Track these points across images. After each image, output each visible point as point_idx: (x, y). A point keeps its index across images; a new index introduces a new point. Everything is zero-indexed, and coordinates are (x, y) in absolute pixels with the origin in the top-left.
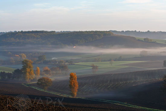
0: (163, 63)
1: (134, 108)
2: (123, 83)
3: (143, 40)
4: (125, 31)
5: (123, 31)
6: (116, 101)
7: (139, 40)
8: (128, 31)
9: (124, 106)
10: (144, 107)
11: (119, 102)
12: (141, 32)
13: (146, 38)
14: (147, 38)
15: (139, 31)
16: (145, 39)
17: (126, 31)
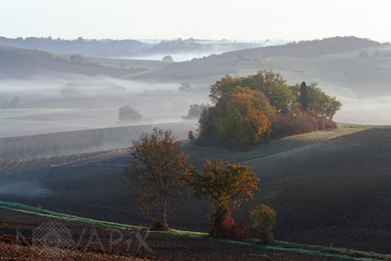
0: (118, 113)
1: (59, 219)
2: (25, 160)
3: (69, 60)
4: (24, 38)
5: (20, 39)
6: (15, 204)
7: (58, 59)
8: (32, 38)
9: (35, 215)
10: (82, 216)
11: (24, 206)
12: (63, 40)
13: (75, 54)
14: (77, 55)
15: (59, 39)
16: (73, 57)
17: (27, 38)
